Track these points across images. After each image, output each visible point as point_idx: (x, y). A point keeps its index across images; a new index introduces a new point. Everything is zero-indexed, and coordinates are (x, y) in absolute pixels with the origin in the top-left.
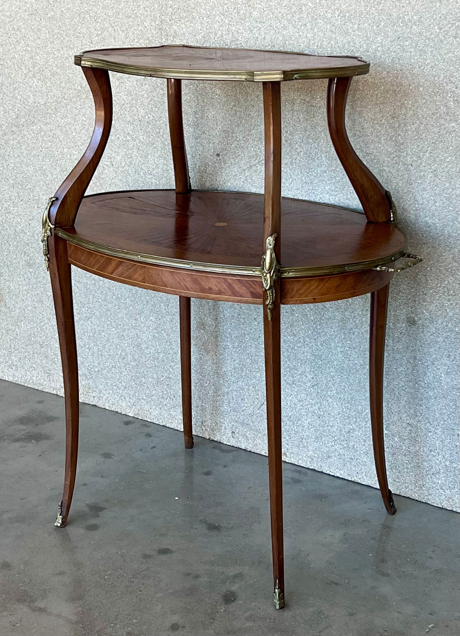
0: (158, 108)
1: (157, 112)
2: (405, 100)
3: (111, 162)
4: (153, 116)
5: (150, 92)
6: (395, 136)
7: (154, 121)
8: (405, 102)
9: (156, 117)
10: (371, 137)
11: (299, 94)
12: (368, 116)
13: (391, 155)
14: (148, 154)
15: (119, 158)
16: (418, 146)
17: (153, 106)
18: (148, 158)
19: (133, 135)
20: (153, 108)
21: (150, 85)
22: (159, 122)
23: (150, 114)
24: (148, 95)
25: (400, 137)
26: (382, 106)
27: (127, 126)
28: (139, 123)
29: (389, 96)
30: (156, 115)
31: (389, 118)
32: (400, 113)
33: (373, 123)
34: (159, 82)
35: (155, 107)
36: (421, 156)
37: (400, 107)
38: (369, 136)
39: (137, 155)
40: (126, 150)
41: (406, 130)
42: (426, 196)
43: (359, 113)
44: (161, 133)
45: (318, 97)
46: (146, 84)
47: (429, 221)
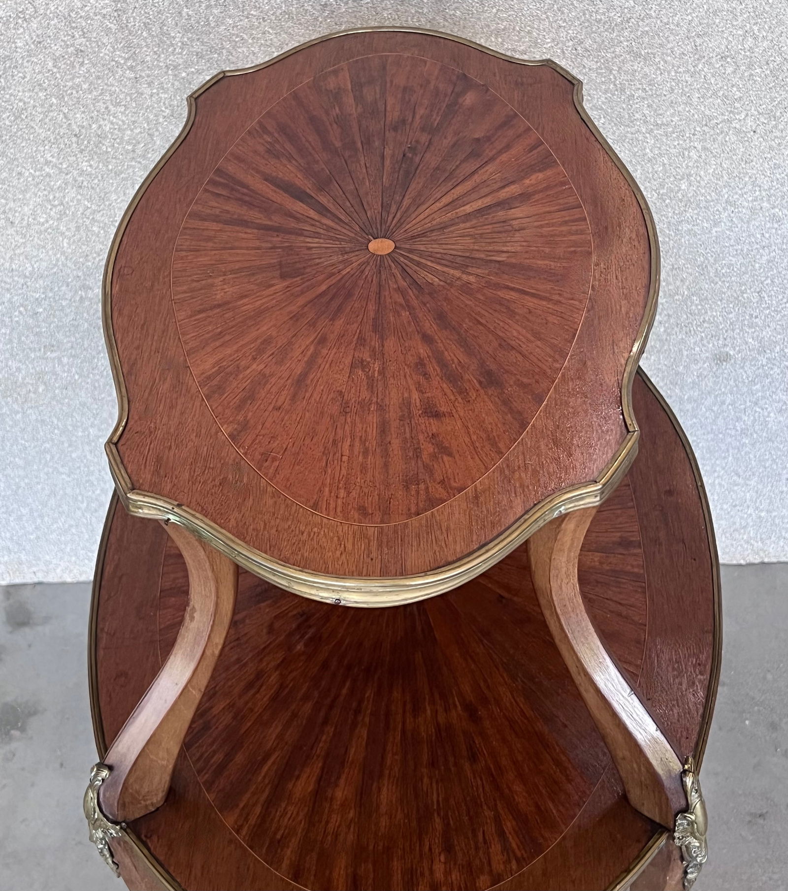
0: (125, 106)
1: (122, 113)
2: (756, 24)
3: (7, 219)
4: (112, 123)
5: (98, 78)
6: (725, 88)
7: (116, 132)
8: (756, 28)
9: (120, 123)
10: (668, 96)
11: (500, 40)
12: (666, 62)
13: (710, 121)
14: (106, 193)
15: (26, 209)
16: (773, 100)
17: (109, 103)
18: (108, 200)
19: (61, 164)
20: (111, 107)
21: (94, 65)
22: (132, 130)
23: (104, 120)
24: (91, 84)
25: (735, 89)
26: (699, 41)
27: (42, 149)
28: (74, 139)
29: (717, 21)
30: (123, 121)
31: (714, 60)
32: (740, 47)
33: (676, 72)
34: (120, 56)
35: (118, 104)
36: (778, 114)
37: (741, 38)
38: (665, 95)
39: (79, 197)
40: (46, 193)
41: (751, 75)
42: (778, 176)
43: (645, 59)
44: (139, 152)
45: (549, 40)
46: (82, 64)
47: (780, 213)
